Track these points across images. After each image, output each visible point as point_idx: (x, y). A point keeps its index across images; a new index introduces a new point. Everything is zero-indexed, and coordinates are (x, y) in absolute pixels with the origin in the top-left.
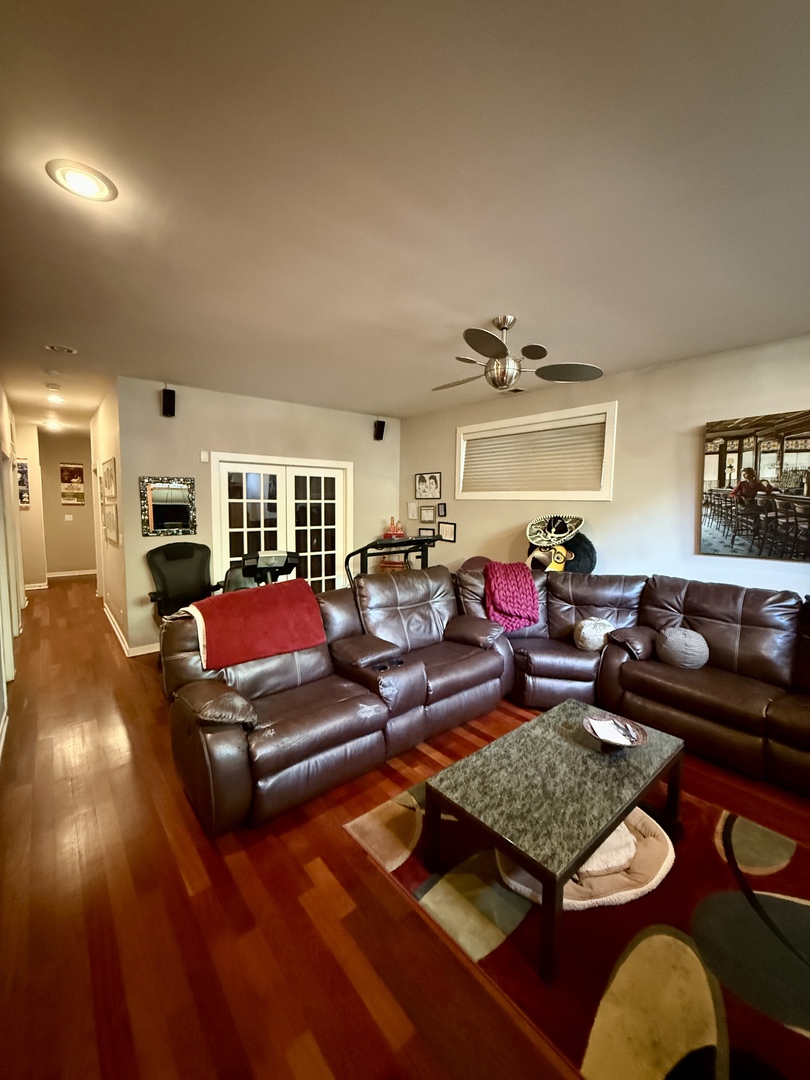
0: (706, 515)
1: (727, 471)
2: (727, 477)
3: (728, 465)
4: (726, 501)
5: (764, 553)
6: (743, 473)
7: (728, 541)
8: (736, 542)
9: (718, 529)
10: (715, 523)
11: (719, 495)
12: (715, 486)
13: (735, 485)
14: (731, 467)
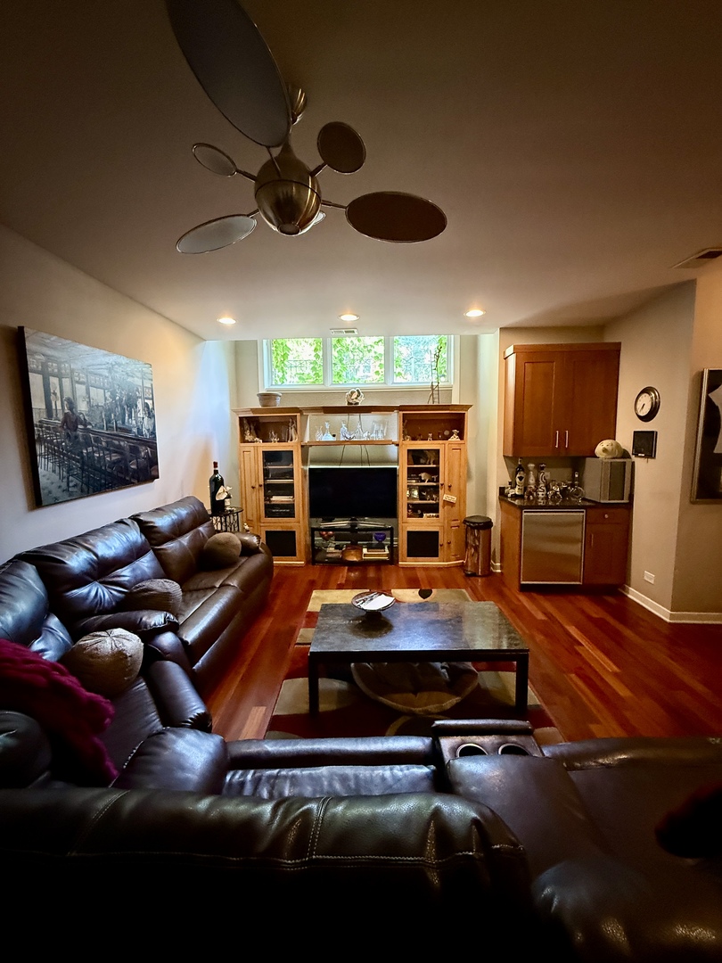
0: (41, 455)
1: (52, 397)
2: (54, 407)
3: (52, 391)
4: (56, 436)
5: (91, 490)
6: (66, 403)
7: (64, 485)
8: (71, 484)
9: (54, 471)
10: (50, 465)
11: (48, 428)
12: (44, 417)
13: (61, 416)
14: (55, 394)
